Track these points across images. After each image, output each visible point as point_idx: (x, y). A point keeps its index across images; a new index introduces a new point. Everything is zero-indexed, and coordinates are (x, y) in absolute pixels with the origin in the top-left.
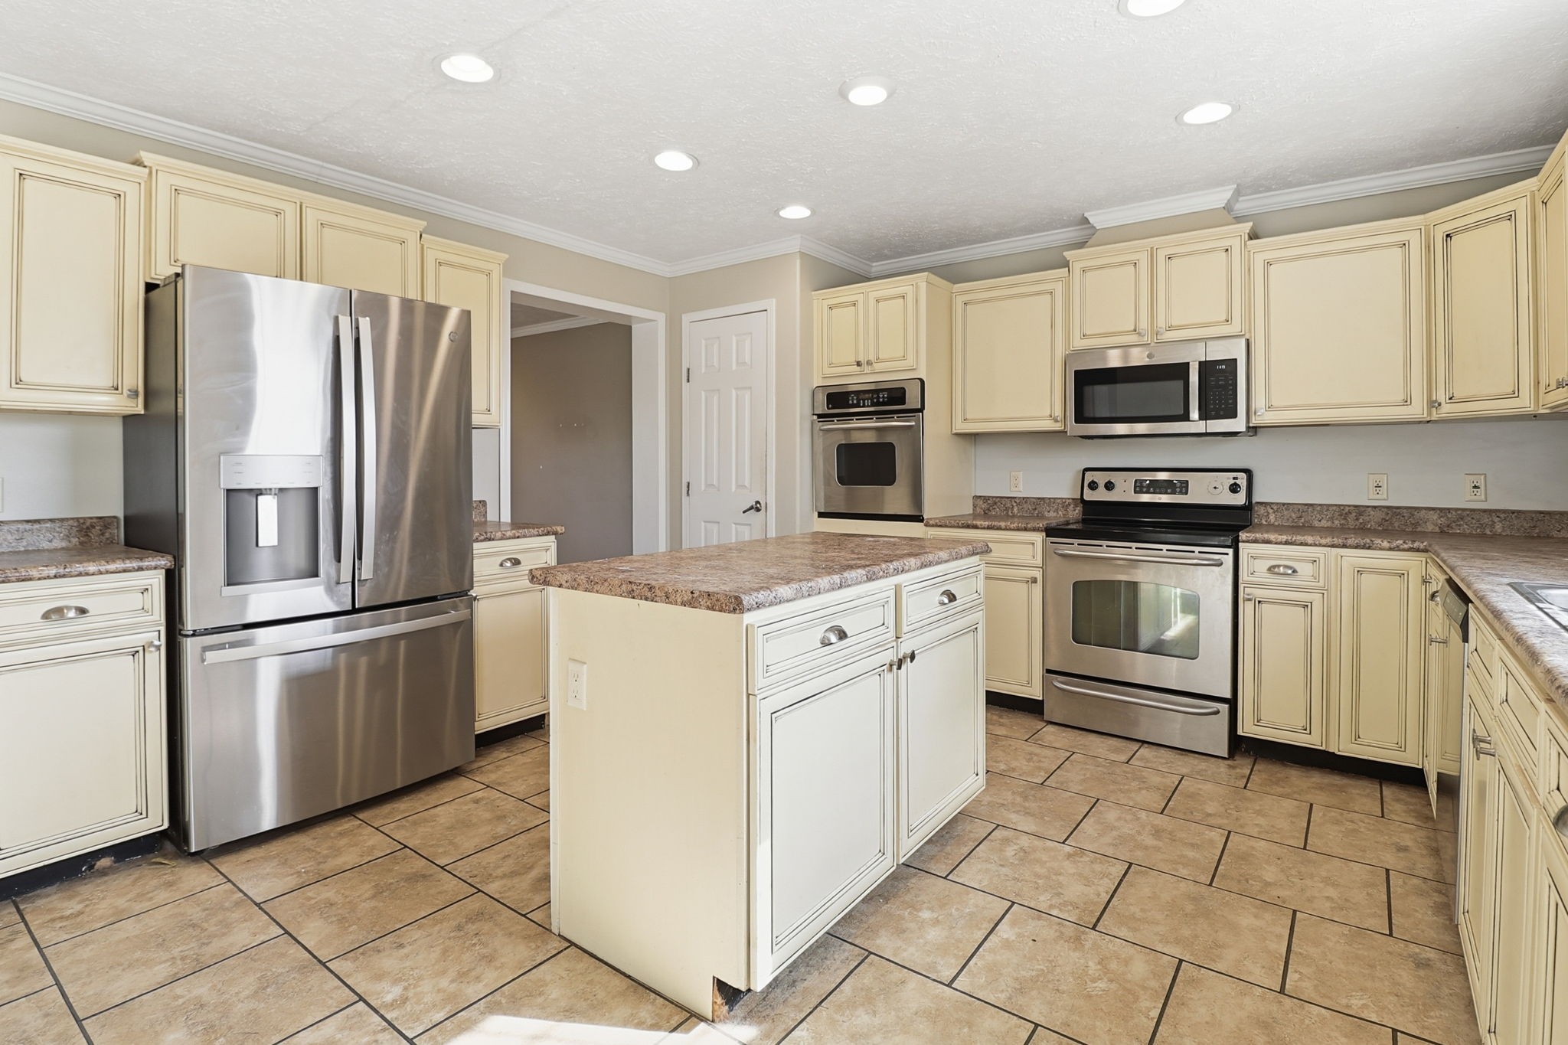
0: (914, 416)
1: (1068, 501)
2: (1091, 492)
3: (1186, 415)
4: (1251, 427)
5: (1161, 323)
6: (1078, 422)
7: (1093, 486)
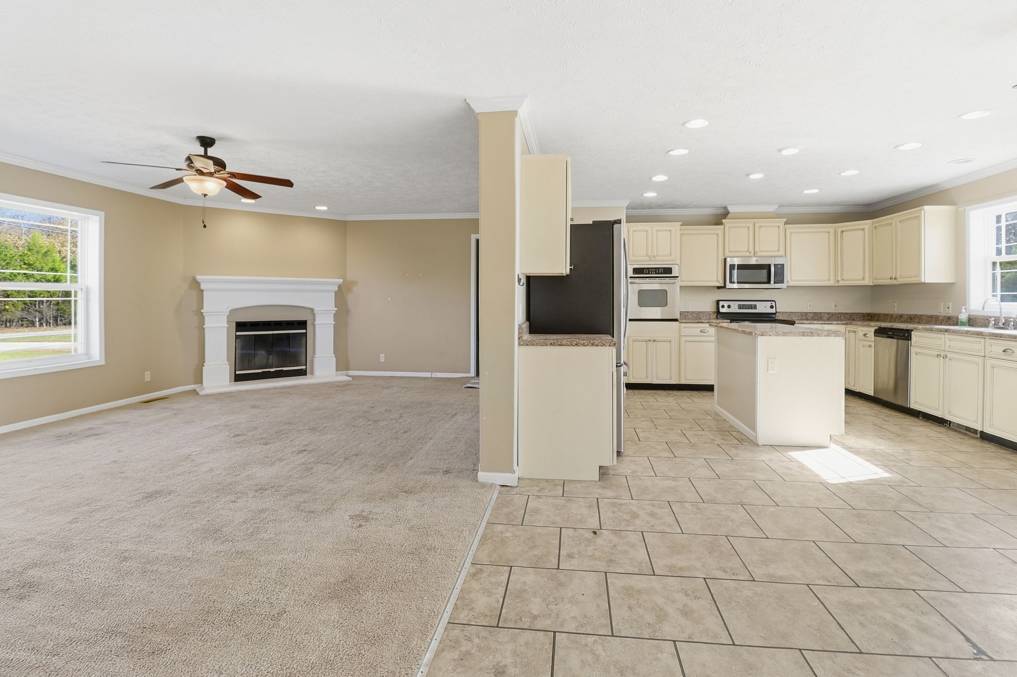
0: (676, 279)
1: (711, 313)
2: (722, 309)
3: (769, 282)
4: (787, 286)
5: (757, 249)
6: (730, 283)
7: (723, 307)
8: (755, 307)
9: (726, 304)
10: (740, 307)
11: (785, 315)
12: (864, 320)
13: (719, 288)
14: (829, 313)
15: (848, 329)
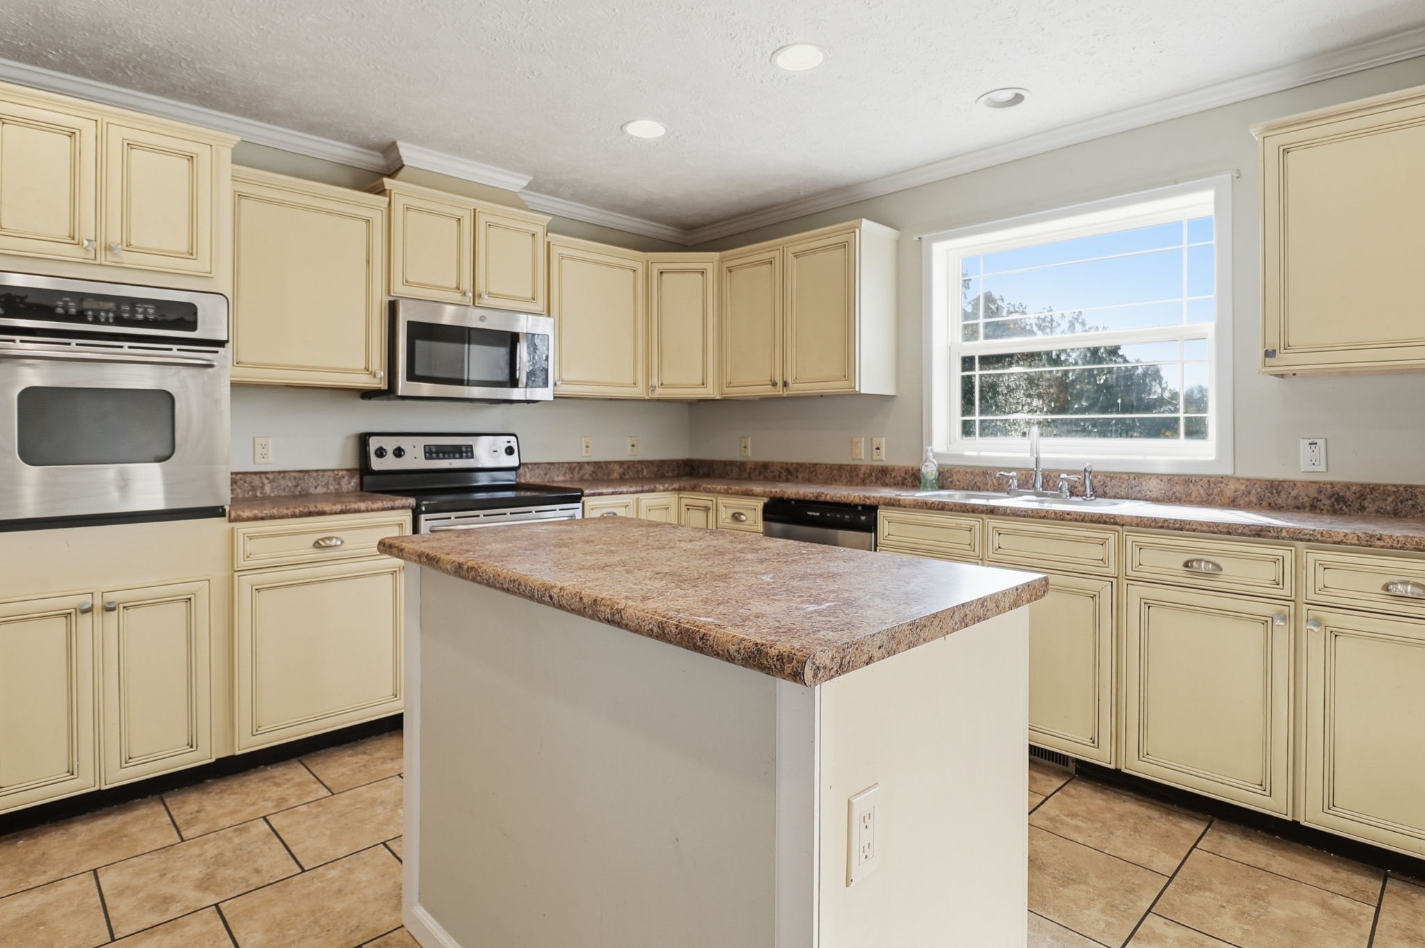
0: (217, 352)
1: (341, 473)
2: (380, 460)
3: (513, 382)
4: (555, 397)
5: (481, 287)
6: (408, 379)
7: (381, 453)
8: (468, 452)
9: (390, 444)
10: (431, 453)
11: (537, 471)
12: (678, 477)
13: (368, 394)
14: (621, 463)
15: (684, 502)
